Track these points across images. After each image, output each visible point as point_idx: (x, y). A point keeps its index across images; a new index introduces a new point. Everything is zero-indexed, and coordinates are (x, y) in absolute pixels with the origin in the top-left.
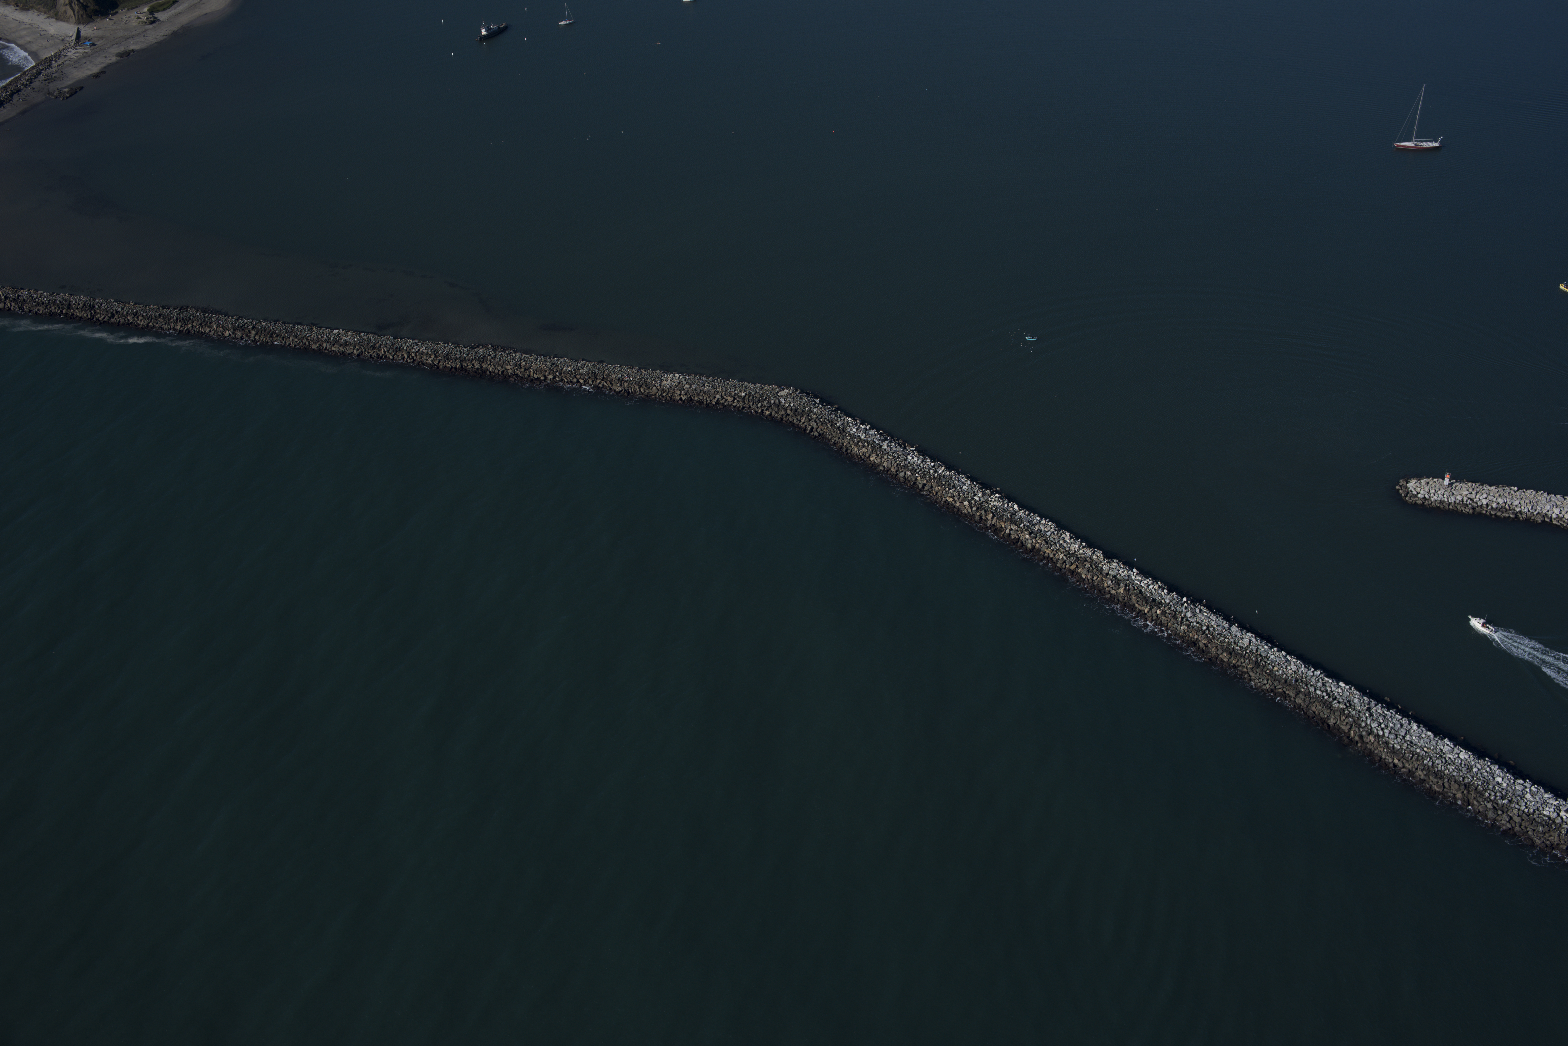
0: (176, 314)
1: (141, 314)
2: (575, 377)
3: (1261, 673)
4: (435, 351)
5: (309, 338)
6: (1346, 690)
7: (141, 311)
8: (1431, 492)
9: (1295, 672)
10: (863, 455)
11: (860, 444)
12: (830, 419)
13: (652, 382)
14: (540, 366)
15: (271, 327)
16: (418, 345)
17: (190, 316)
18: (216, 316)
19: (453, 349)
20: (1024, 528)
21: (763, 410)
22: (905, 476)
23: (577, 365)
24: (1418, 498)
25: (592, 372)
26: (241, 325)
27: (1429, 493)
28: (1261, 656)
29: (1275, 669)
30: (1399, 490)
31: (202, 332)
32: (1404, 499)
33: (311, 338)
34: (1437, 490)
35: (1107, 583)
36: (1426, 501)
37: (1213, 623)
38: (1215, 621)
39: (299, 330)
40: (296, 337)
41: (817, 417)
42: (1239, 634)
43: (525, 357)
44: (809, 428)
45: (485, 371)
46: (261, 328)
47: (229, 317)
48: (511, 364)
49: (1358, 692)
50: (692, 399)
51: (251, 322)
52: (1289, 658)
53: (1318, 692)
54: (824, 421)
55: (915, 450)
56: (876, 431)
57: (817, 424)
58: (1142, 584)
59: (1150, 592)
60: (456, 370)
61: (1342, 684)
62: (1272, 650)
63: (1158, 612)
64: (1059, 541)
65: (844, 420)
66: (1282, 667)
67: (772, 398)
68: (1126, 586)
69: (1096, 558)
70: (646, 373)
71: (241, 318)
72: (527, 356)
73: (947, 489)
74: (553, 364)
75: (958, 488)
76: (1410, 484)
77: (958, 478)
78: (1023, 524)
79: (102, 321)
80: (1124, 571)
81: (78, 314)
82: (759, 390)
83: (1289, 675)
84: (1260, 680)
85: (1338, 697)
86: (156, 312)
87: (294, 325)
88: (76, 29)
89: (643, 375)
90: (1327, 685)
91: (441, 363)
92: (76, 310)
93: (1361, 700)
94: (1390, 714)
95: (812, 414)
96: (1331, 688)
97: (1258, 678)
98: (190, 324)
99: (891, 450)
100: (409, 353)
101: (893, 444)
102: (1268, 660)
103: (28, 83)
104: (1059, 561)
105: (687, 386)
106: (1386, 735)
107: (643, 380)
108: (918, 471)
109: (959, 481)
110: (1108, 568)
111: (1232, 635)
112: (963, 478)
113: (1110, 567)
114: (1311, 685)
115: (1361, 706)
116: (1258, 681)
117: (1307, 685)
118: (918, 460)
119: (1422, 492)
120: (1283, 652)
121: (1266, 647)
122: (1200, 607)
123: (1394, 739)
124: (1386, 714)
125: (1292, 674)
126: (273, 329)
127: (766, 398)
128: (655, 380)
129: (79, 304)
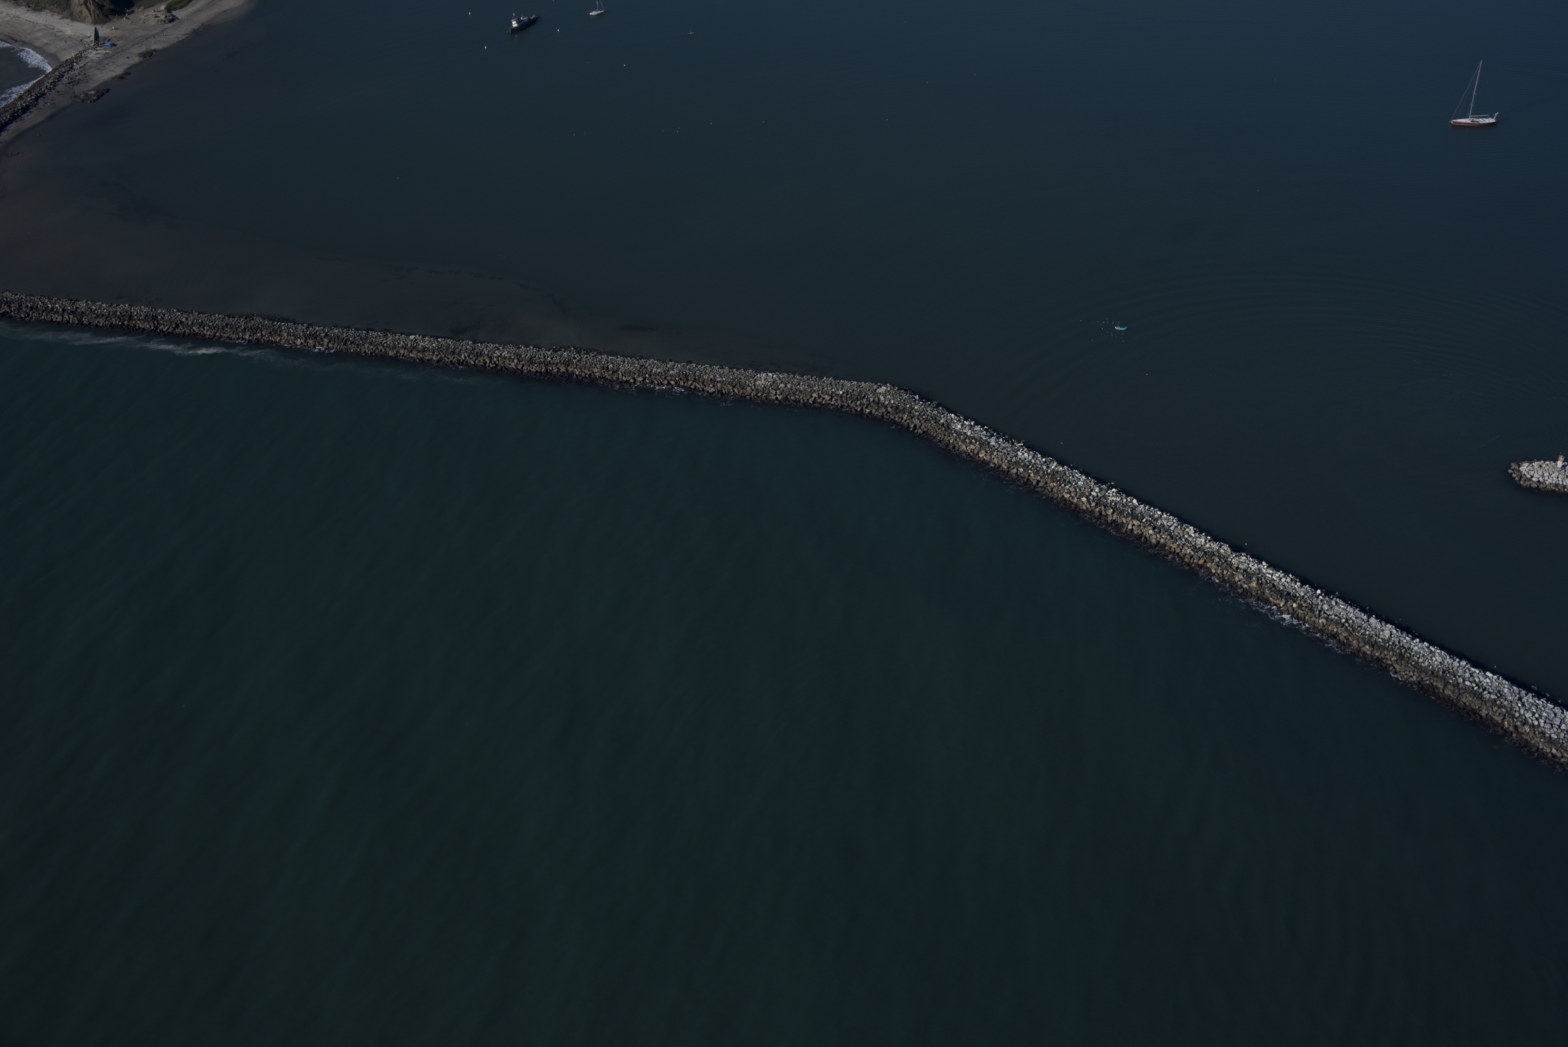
0: (243, 323)
1: (207, 324)
2: (665, 378)
3: (1406, 665)
4: (517, 356)
5: (385, 345)
6: (1494, 680)
7: (207, 321)
8: (1545, 475)
9: (1440, 663)
10: (971, 452)
11: (967, 440)
12: (932, 415)
13: (746, 383)
14: (628, 368)
15: (345, 334)
16: (499, 349)
17: (259, 325)
18: (285, 324)
19: (536, 353)
20: (1147, 523)
21: (862, 408)
22: (1017, 473)
23: (666, 367)
24: (1533, 481)
25: (683, 374)
26: (313, 333)
27: (1543, 476)
28: (1404, 648)
29: (1421, 660)
30: (1511, 474)
31: (272, 341)
32: (1519, 483)
33: (387, 345)
34: (1551, 473)
35: (1238, 577)
36: (1541, 485)
37: (1352, 615)
38: (1353, 614)
39: (374, 336)
40: (371, 343)
41: (920, 414)
42: (1379, 626)
43: (611, 359)
44: (912, 426)
45: (571, 375)
46: (334, 336)
47: (298, 325)
48: (598, 367)
49: (1507, 682)
50: (788, 398)
51: (322, 330)
52: (1433, 649)
53: (1467, 683)
54: (927, 418)
55: (1023, 446)
56: (981, 427)
57: (920, 422)
58: (1274, 577)
59: (1283, 586)
60: (541, 375)
61: (1488, 674)
62: (1415, 641)
63: (1295, 605)
64: (1184, 536)
65: (947, 417)
66: (1427, 658)
67: (871, 396)
68: (1258, 580)
69: (1224, 551)
70: (738, 372)
71: (310, 325)
72: (613, 358)
73: (1063, 485)
74: (642, 366)
75: (1074, 484)
76: (1523, 467)
77: (1072, 474)
78: (1145, 519)
79: (166, 332)
80: (1254, 565)
81: (140, 326)
82: (857, 388)
83: (1435, 666)
84: (1406, 672)
85: (1487, 687)
86: (222, 321)
87: (368, 332)
88: (94, 29)
89: (736, 374)
90: (1475, 675)
91: (525, 368)
92: (138, 322)
93: (1510, 690)
94: (1541, 703)
95: (913, 411)
96: (1479, 678)
97: (1403, 670)
98: (258, 333)
99: (999, 447)
100: (491, 358)
101: (1001, 440)
102: (1412, 652)
103: (52, 86)
104: (1187, 556)
105: (782, 385)
106: (1542, 725)
107: (736, 380)
108: (1030, 467)
109: (1073, 477)
110: (1238, 561)
111: (1372, 627)
112: (1076, 473)
113: (1239, 561)
114: (1459, 676)
115: (1512, 696)
116: (1404, 673)
117: (1454, 676)
118: (1029, 456)
119: (1536, 475)
120: (1425, 643)
121: (1407, 638)
122: (1336, 599)
123: (1550, 729)
124: (1538, 703)
125: (1438, 665)
126: (347, 336)
127: (865, 396)
128: (748, 380)
129: (141, 315)
